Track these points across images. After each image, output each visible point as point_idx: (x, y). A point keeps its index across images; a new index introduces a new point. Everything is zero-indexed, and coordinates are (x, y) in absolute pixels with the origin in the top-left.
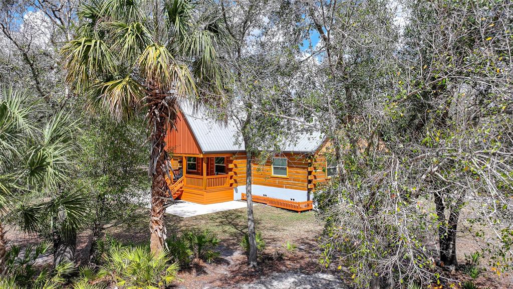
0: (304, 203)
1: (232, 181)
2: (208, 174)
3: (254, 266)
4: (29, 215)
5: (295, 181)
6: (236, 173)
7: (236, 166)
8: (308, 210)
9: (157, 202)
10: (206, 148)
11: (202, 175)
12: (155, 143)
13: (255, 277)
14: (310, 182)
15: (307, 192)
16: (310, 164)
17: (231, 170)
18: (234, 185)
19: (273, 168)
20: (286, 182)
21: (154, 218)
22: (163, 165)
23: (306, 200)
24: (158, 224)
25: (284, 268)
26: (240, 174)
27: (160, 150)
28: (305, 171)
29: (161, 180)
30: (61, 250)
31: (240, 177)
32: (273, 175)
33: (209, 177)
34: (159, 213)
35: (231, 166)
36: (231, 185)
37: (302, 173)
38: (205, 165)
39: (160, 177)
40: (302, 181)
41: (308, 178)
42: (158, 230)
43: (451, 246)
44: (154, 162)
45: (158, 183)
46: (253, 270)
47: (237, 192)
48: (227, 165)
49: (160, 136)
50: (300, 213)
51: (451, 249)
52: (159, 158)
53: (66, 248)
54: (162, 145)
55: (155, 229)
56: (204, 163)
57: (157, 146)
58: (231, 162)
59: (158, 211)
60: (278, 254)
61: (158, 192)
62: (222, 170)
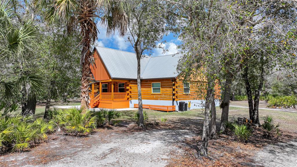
0: (170, 106)
1: (129, 97)
2: (114, 92)
3: (142, 126)
4: (8, 85)
5: (166, 95)
6: (131, 92)
7: (130, 87)
8: (173, 111)
9: (85, 80)
10: (113, 75)
11: (111, 92)
12: (84, 44)
13: (142, 130)
14: (174, 95)
15: (172, 101)
16: (174, 85)
17: (128, 90)
18: (130, 99)
19: (152, 89)
20: (160, 97)
21: (83, 90)
22: (89, 59)
23: (172, 105)
24: (85, 94)
25: (159, 128)
26: (133, 93)
27: (87, 49)
28: (171, 89)
29: (88, 67)
30: (27, 112)
31: (133, 95)
32: (152, 93)
33: (115, 93)
34: (86, 87)
35: (128, 88)
36: (128, 99)
37: (169, 90)
38: (113, 86)
39: (87, 66)
40: (170, 95)
41: (172, 93)
42: (85, 97)
43: (256, 113)
44: (83, 56)
45: (86, 69)
46: (141, 127)
47: (131, 103)
48: (126, 88)
49: (87, 40)
50: (168, 112)
51: (256, 115)
52: (87, 54)
53: (29, 111)
54: (89, 46)
55: (83, 97)
56: (112, 85)
57: (86, 46)
58: (128, 86)
59: (85, 86)
60: (156, 122)
61: (85, 75)
62: (122, 90)
